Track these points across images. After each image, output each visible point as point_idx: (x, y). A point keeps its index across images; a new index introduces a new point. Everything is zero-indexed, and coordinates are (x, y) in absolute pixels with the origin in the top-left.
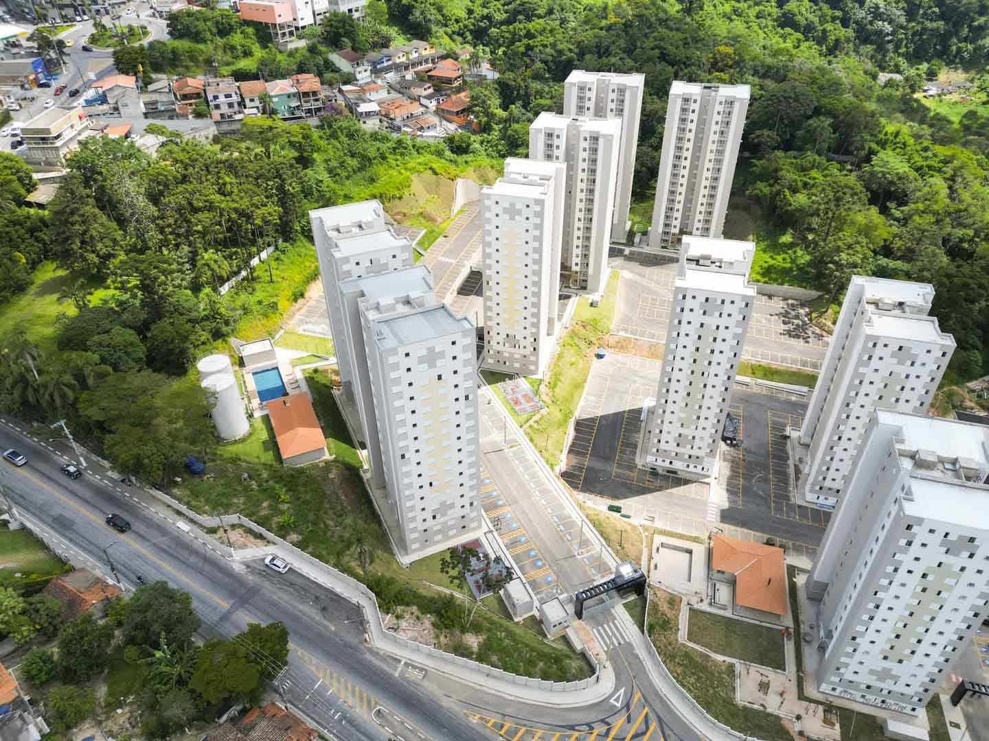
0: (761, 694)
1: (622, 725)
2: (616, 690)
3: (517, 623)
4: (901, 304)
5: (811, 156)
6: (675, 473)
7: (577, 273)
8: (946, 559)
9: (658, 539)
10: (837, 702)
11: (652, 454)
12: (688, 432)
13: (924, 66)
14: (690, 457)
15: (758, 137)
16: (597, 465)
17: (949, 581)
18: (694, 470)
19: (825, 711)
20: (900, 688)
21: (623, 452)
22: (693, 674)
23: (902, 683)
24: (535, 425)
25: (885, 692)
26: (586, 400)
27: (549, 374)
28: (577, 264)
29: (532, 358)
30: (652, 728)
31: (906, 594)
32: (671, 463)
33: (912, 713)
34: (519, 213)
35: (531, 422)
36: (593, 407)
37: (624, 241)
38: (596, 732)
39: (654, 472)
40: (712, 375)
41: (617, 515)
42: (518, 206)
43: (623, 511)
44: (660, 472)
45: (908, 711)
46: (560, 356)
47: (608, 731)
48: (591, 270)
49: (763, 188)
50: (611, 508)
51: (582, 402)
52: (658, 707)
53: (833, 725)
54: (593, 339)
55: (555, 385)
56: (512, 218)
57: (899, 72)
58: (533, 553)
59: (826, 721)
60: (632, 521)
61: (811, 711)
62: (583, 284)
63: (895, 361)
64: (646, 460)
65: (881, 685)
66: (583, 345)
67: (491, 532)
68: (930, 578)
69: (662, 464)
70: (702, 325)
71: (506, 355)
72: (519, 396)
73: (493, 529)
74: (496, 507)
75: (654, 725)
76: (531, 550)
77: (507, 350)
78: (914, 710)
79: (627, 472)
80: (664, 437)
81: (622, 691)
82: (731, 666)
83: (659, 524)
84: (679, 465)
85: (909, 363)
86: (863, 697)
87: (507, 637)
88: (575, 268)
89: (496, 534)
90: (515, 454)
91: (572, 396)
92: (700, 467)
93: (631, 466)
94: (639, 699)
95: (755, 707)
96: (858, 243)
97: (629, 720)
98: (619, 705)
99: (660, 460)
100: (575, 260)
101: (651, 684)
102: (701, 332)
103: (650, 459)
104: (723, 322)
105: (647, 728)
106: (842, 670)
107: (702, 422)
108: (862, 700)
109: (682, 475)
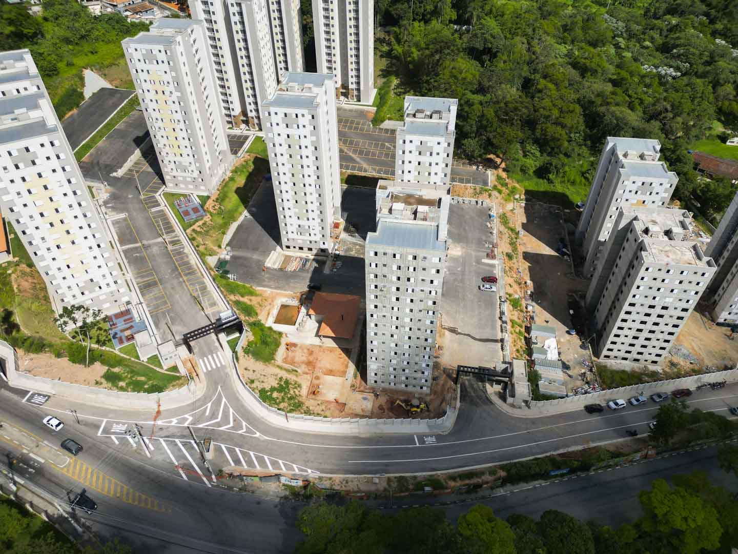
7: (252, 118)
11: (286, 243)
12: (304, 223)
24: (198, 229)
27: (218, 192)
28: (251, 111)
32: (300, 248)
34: (155, 57)
35: (195, 227)
40: (306, 176)
46: (231, 179)
56: (151, 62)
62: (259, 127)
67: (141, 303)
69: (293, 250)
70: (288, 136)
71: (181, 179)
72: (190, 210)
73: (142, 300)
77: (180, 175)
80: (289, 228)
85: (428, 154)
89: (144, 305)
100: (249, 107)
102: (290, 141)
103: (285, 247)
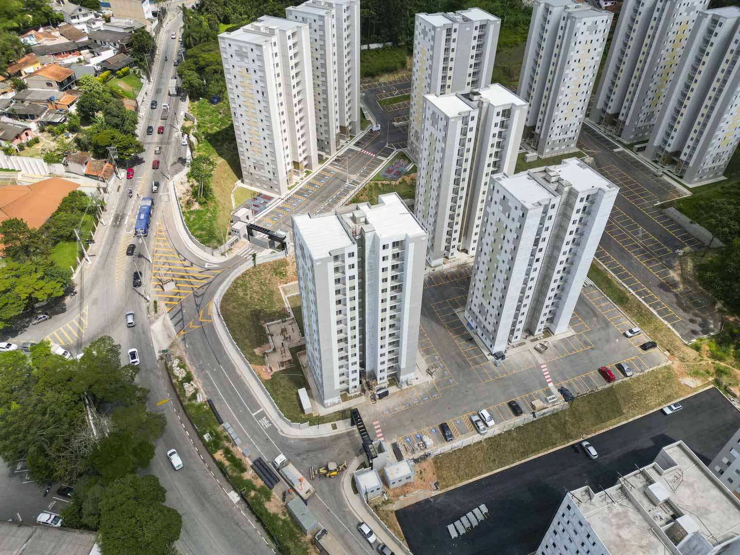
0: (279, 333)
1: (196, 271)
2: (215, 264)
19: (290, 360)
24: (380, 185)
35: (379, 182)
38: (183, 262)
40: (434, 179)
47: (189, 266)
52: (217, 281)
53: (283, 366)
56: (424, 38)
59: (282, 363)
72: (396, 170)
73: (285, 199)
74: (302, 195)
75: (205, 282)
81: (216, 266)
87: (210, 217)
89: (282, 201)
90: (348, 187)
94: (216, 273)
95: (267, 331)
97: (200, 272)
98: (206, 267)
104: (438, 135)
105: (202, 280)
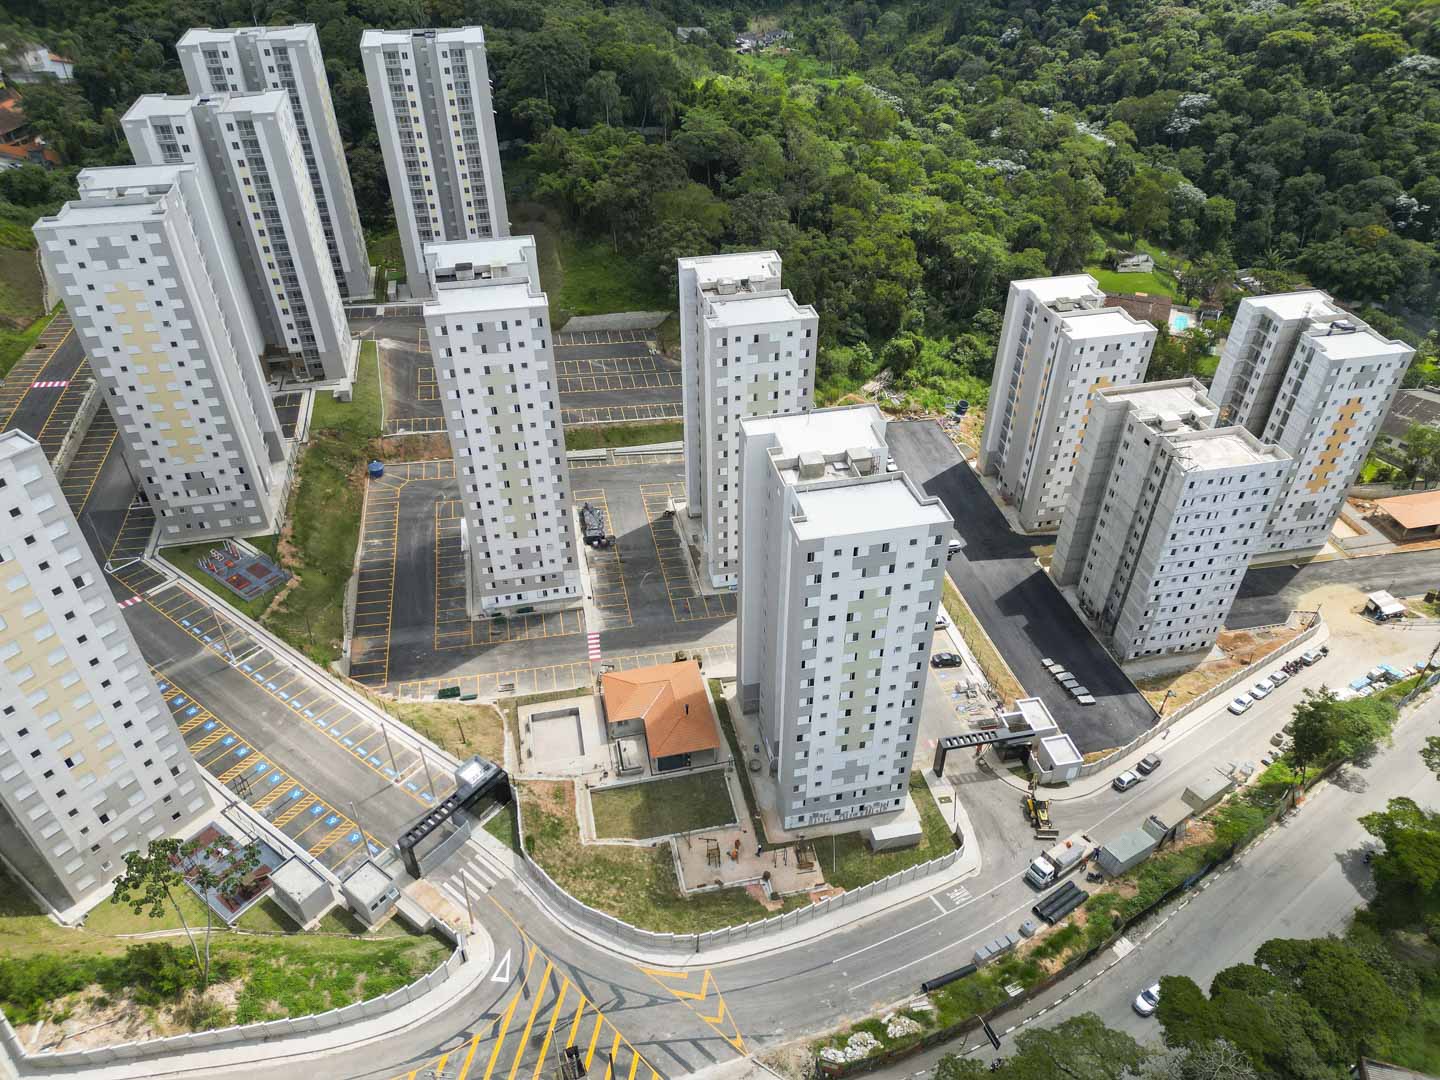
0: (712, 867)
1: (518, 1006)
2: (498, 958)
3: (311, 932)
4: (745, 283)
5: (603, 129)
6: (529, 609)
7: (299, 355)
8: (867, 584)
9: (525, 713)
10: (810, 834)
11: (489, 593)
12: (528, 542)
13: (728, 14)
14: (543, 578)
15: (523, 109)
16: (405, 638)
17: (879, 613)
18: (556, 596)
19: (797, 852)
20: (874, 781)
21: (444, 606)
22: (612, 882)
23: (873, 772)
24: (283, 610)
25: (859, 794)
26: (367, 547)
27: (290, 523)
28: (294, 341)
29: (250, 504)
30: (564, 989)
31: (836, 650)
32: (520, 597)
33: (897, 807)
34: (122, 252)
35: (274, 606)
36: (382, 554)
37: (371, 296)
38: (475, 1039)
39: (498, 619)
40: (530, 445)
41: (457, 700)
42: (115, 242)
43: (464, 693)
44: (507, 614)
45: (892, 807)
46: (304, 489)
47: (497, 1027)
48: (321, 347)
49: (551, 181)
50: (445, 694)
51: (360, 552)
52: (567, 953)
53: (812, 865)
54: (357, 452)
55: (306, 538)
56: (113, 266)
57: (700, 24)
58: (318, 810)
59: (804, 865)
60: (483, 700)
61: (780, 860)
62: (318, 372)
63: (755, 358)
64: (481, 605)
65: (850, 788)
66: (342, 466)
67: (234, 804)
68: (857, 617)
69: (506, 603)
70: (487, 370)
71: (198, 510)
72: (243, 572)
73: (235, 798)
74: (234, 760)
75: (567, 983)
76: (313, 806)
77: (196, 502)
78: (897, 802)
79: (457, 633)
80: (495, 561)
81: (508, 955)
82: (666, 846)
83: (522, 691)
84: (532, 597)
85: (772, 356)
86: (837, 812)
87: (290, 961)
88: (293, 348)
89: (243, 805)
90: (253, 666)
91: (340, 547)
92: (562, 590)
93: (463, 622)
94: (537, 956)
95: (708, 888)
96: (689, 229)
97: (526, 994)
98: (506, 980)
99: (502, 598)
100: (289, 335)
101: (550, 926)
102: (491, 381)
103: (486, 602)
104: (517, 356)
105: (557, 991)
106: (802, 788)
107: (542, 522)
108: (837, 818)
109: (540, 609)
